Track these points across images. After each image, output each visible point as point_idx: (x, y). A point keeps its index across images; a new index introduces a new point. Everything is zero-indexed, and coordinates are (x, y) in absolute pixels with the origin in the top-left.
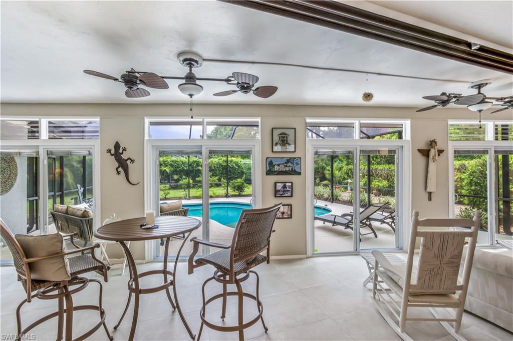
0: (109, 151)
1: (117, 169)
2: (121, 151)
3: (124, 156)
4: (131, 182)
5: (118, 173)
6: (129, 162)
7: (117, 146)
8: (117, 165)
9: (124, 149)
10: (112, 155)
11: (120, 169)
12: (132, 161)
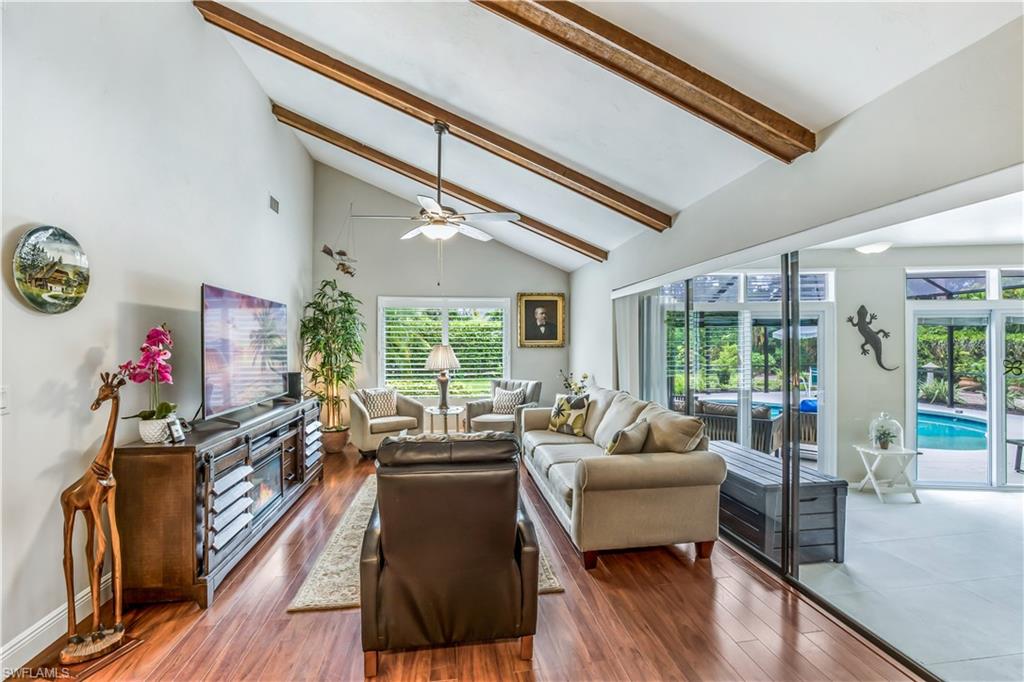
0: (850, 320)
1: (863, 346)
2: (868, 320)
3: (874, 327)
4: (885, 365)
5: (865, 352)
6: (881, 335)
7: (862, 312)
8: (862, 340)
9: (873, 317)
10: (854, 325)
11: (868, 347)
12: (886, 335)
